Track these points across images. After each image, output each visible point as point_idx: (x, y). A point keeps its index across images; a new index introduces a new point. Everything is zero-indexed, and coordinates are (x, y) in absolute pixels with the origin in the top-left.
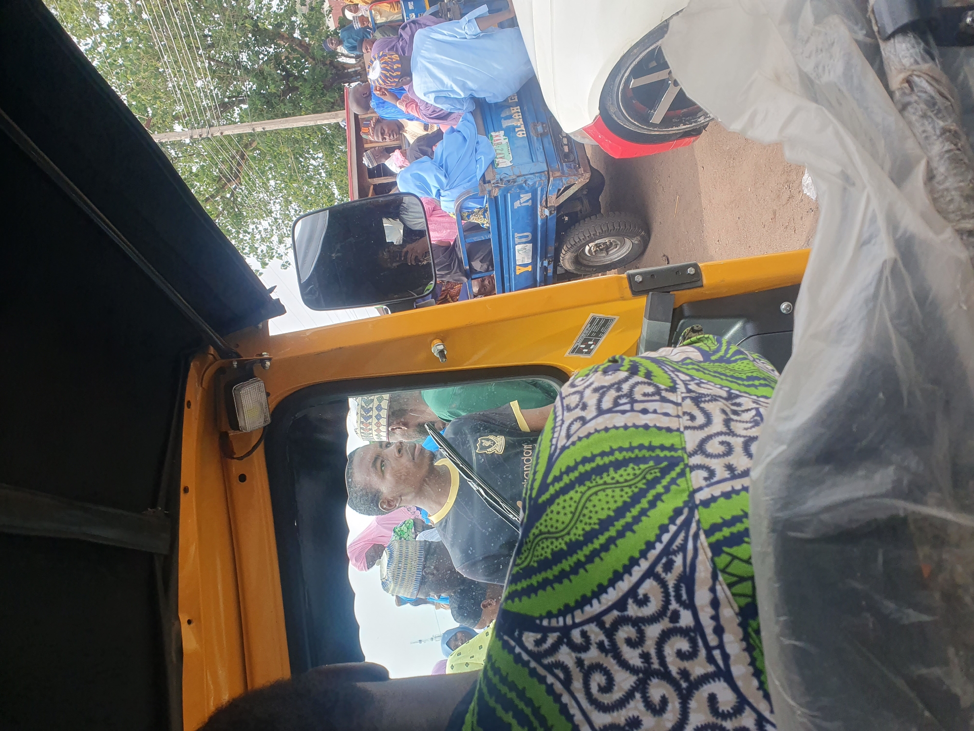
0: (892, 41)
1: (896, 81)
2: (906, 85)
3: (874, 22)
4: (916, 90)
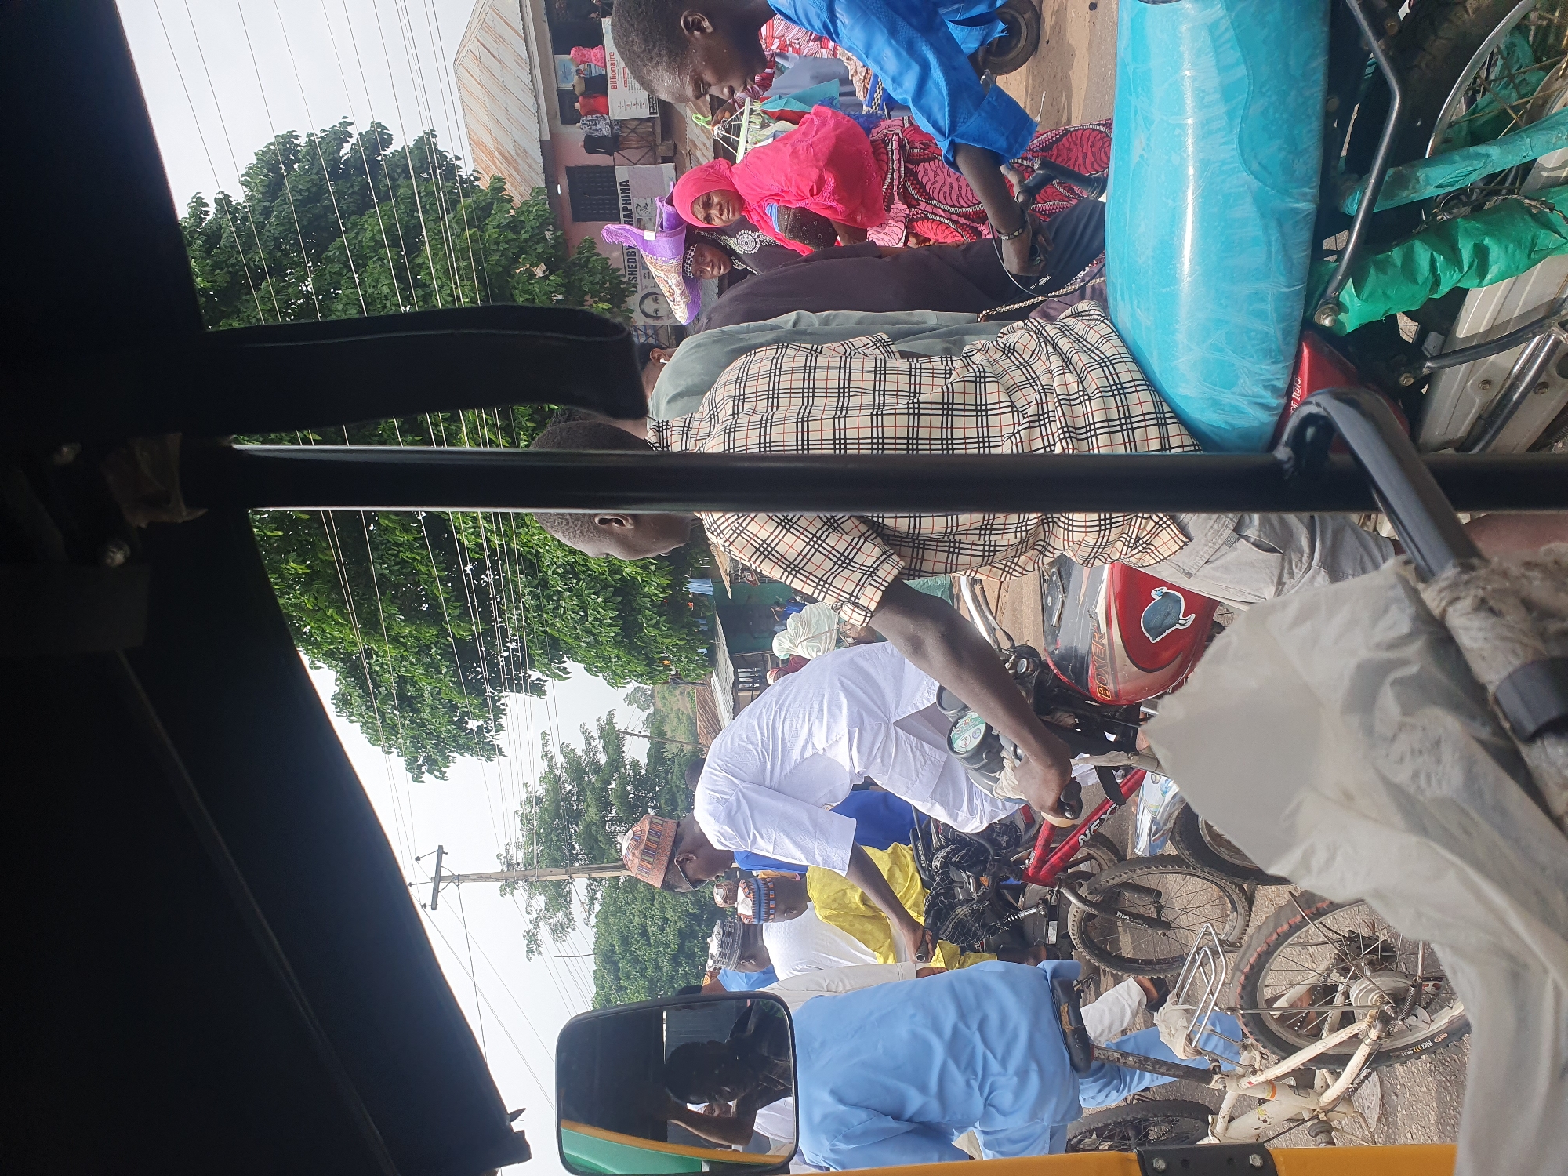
1: (1561, 802)
3: (1501, 716)
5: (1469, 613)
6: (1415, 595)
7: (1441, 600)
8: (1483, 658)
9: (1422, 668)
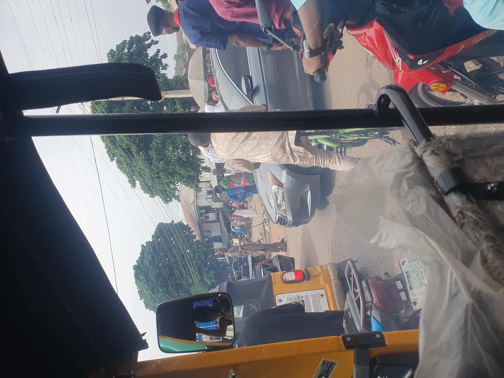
0: (449, 195)
2: (460, 215)
3: (438, 187)
4: (466, 217)
5: (429, 155)
7: (421, 151)
8: (433, 169)
9: (415, 174)
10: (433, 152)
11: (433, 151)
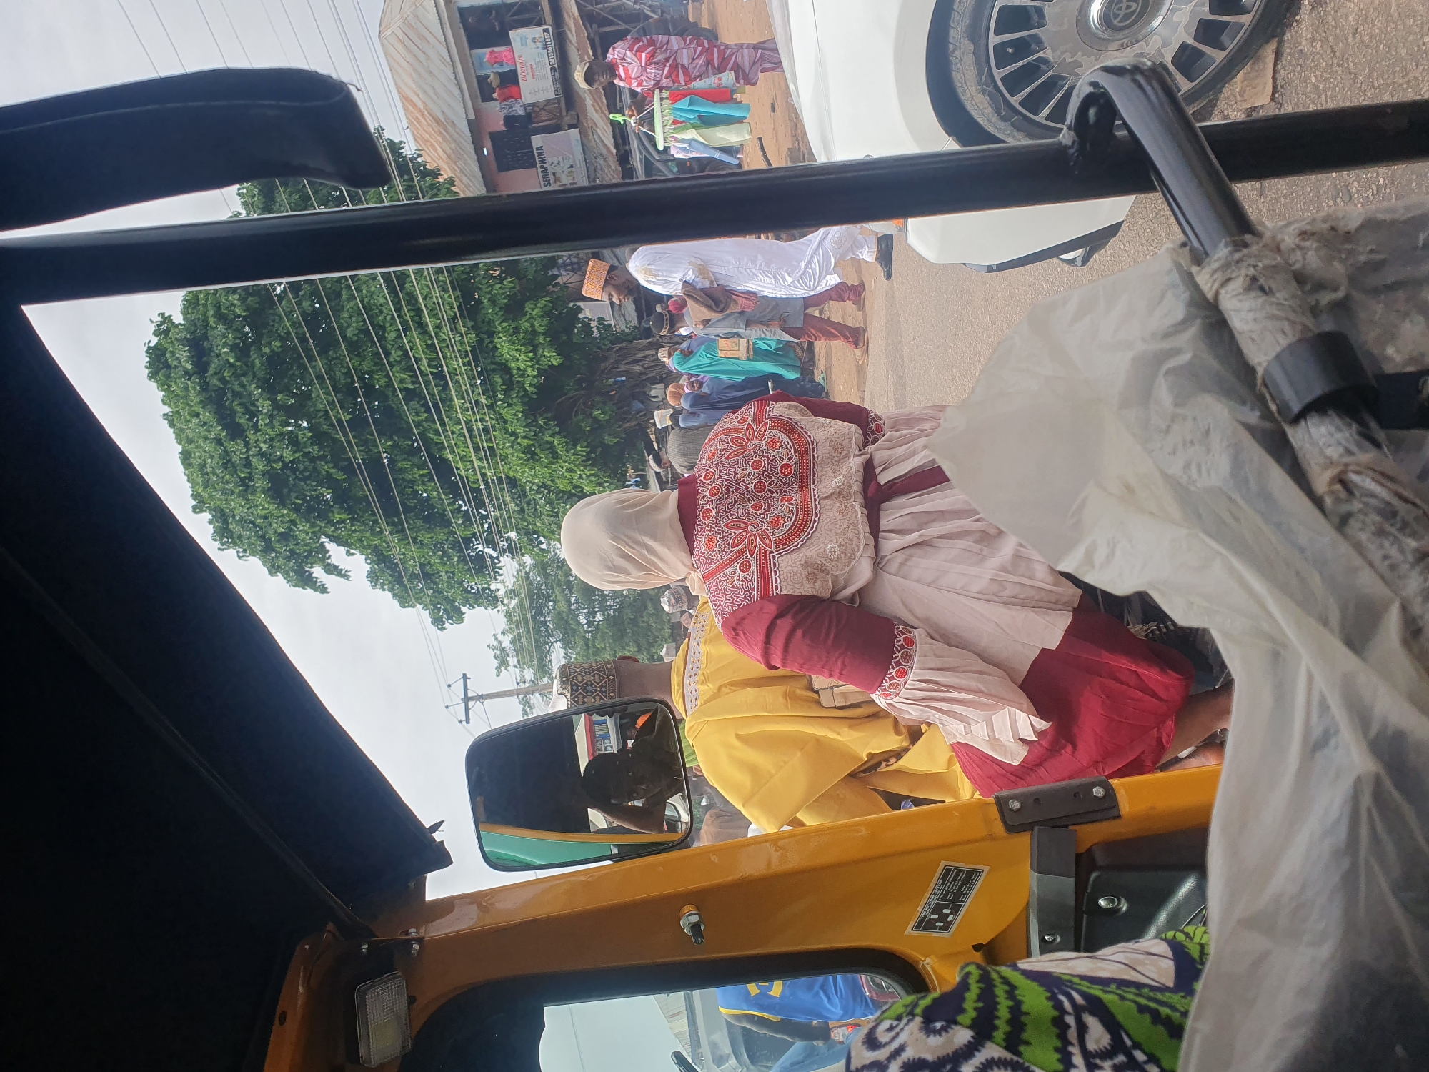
0: (1303, 423)
1: (1321, 481)
3: (1268, 398)
4: (1357, 494)
5: (1239, 294)
6: (1190, 280)
7: (1215, 281)
8: (1253, 340)
9: (1194, 356)
10: (1255, 285)
11: (1254, 279)
